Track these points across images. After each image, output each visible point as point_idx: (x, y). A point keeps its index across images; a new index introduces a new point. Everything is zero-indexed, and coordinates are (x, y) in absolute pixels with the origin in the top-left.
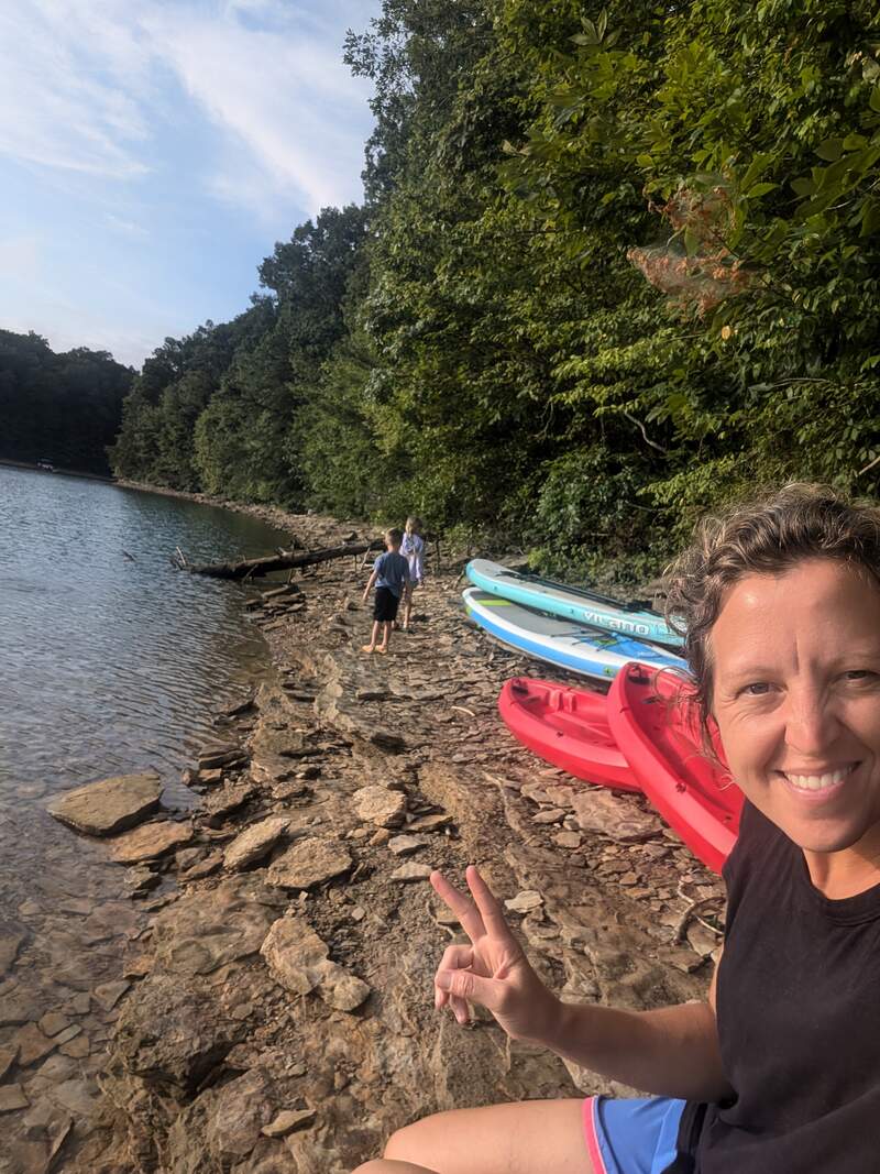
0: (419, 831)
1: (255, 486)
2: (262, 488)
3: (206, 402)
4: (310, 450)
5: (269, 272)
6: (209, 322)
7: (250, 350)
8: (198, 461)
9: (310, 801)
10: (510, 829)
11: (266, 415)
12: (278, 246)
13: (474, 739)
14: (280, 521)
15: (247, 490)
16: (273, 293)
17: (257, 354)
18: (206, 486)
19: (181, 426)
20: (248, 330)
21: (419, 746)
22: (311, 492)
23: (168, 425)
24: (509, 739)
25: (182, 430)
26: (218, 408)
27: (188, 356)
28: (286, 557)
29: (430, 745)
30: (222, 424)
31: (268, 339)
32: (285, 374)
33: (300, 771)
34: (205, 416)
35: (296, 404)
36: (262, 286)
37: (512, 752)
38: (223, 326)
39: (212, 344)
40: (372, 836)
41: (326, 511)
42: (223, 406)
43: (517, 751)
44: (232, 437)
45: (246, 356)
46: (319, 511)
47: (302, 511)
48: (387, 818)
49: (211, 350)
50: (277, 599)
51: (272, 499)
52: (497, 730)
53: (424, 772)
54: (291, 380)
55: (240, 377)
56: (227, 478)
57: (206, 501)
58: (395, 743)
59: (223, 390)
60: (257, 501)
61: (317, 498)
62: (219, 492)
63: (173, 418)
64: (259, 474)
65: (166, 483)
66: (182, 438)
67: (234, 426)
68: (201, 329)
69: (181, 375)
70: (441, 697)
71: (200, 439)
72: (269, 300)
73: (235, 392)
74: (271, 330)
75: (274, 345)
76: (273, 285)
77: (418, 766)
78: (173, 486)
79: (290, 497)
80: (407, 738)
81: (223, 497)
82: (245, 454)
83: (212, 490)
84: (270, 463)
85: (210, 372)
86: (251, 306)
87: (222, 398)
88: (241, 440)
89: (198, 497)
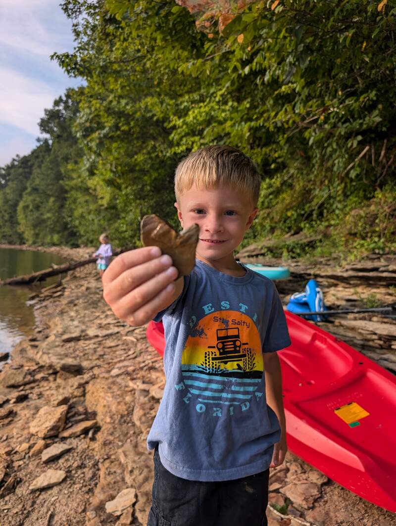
0: (70, 437)
1: (52, 237)
2: (56, 237)
3: (21, 196)
4: (77, 214)
5: (44, 125)
6: (18, 156)
7: (40, 167)
8: (21, 228)
9: (11, 421)
10: (134, 425)
11: (52, 199)
12: (46, 110)
13: (131, 357)
14: (67, 253)
15: (48, 239)
16: (48, 136)
17: (43, 169)
18: (27, 240)
19: (10, 211)
20: (37, 157)
21: (92, 368)
22: (81, 236)
23: (3, 212)
24: (153, 353)
25: (10, 213)
26: (27, 199)
27: (9, 174)
28: (57, 269)
29: (99, 366)
30: (31, 207)
31: (48, 160)
32: (59, 177)
33: (13, 398)
34: (21, 204)
35: (66, 192)
36: (42, 133)
37: (153, 362)
38: (25, 157)
39: (20, 167)
40: (33, 447)
41: (89, 245)
42: (30, 198)
43: (156, 361)
44: (36, 214)
45: (38, 170)
46: (86, 246)
47: (77, 246)
48: (46, 431)
49: (21, 170)
50: (48, 291)
51: (61, 242)
52: (147, 348)
53: (89, 387)
54: (63, 179)
55: (37, 182)
56: (37, 235)
57: (28, 248)
58: (76, 368)
59: (29, 190)
60: (54, 245)
61: (84, 239)
62: (34, 243)
63: (6, 208)
64: (53, 231)
65: (6, 242)
66: (12, 217)
67: (37, 208)
68: (14, 160)
69: (6, 185)
70: (118, 333)
71: (20, 217)
72: (46, 141)
73: (35, 190)
74: (49, 155)
75: (51, 162)
76: (47, 132)
77: (87, 383)
78: (10, 243)
79: (71, 240)
80: (85, 364)
81: (37, 245)
82: (44, 221)
83: (30, 242)
84: (58, 224)
85: (21, 181)
86: (38, 144)
87: (30, 194)
88: (42, 214)
89: (24, 247)
